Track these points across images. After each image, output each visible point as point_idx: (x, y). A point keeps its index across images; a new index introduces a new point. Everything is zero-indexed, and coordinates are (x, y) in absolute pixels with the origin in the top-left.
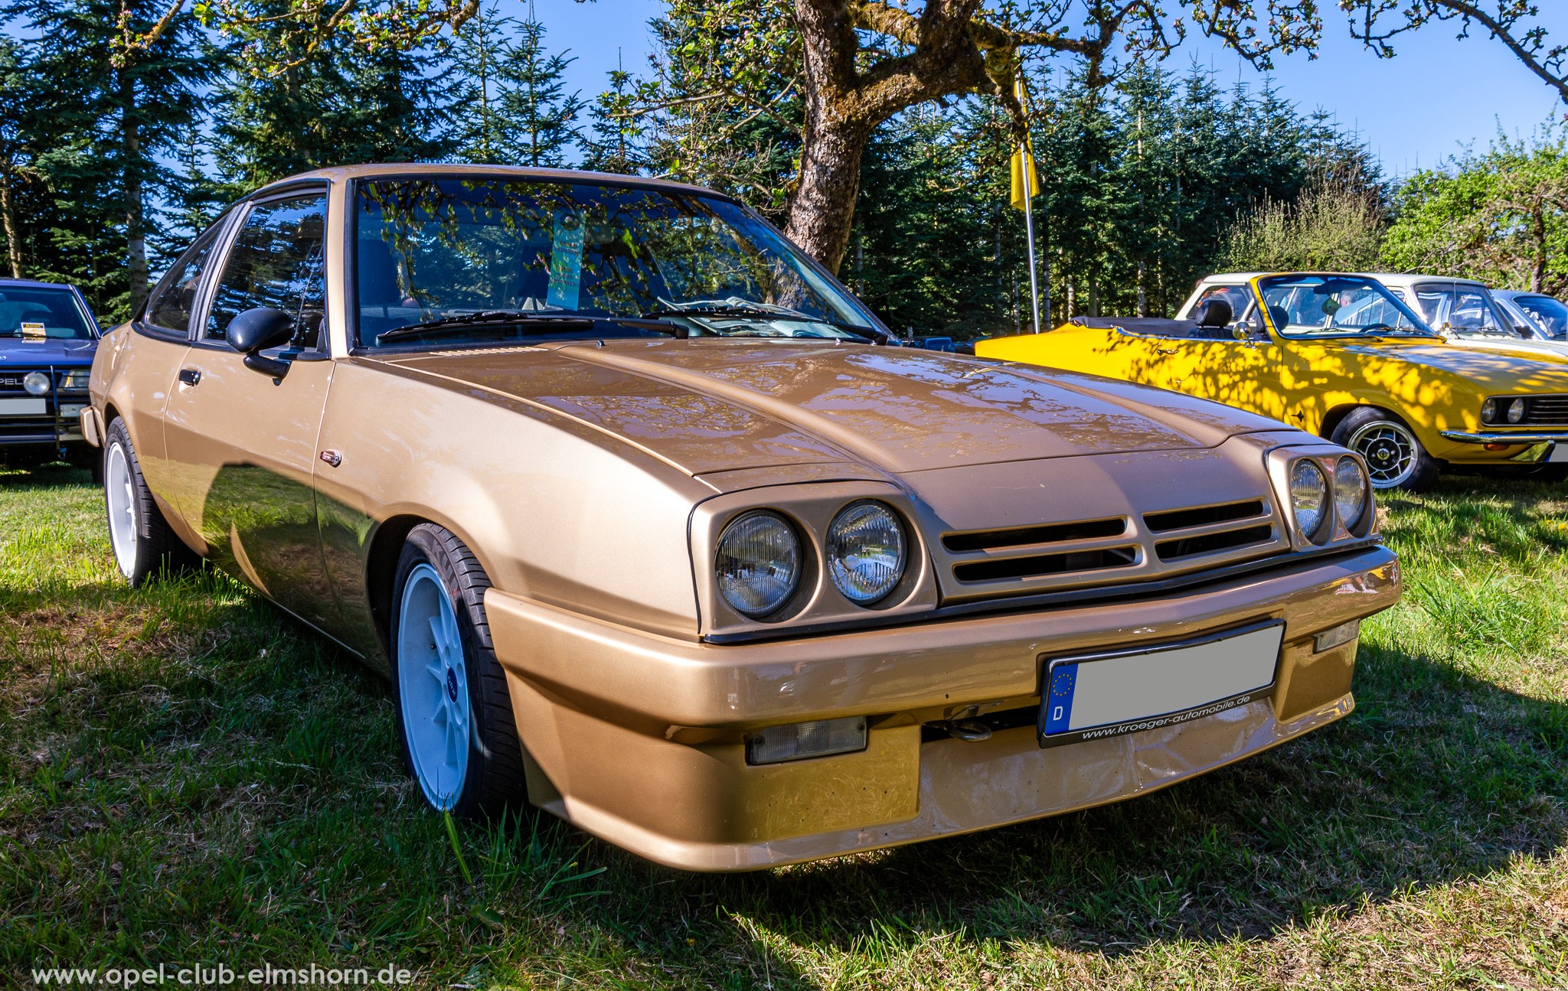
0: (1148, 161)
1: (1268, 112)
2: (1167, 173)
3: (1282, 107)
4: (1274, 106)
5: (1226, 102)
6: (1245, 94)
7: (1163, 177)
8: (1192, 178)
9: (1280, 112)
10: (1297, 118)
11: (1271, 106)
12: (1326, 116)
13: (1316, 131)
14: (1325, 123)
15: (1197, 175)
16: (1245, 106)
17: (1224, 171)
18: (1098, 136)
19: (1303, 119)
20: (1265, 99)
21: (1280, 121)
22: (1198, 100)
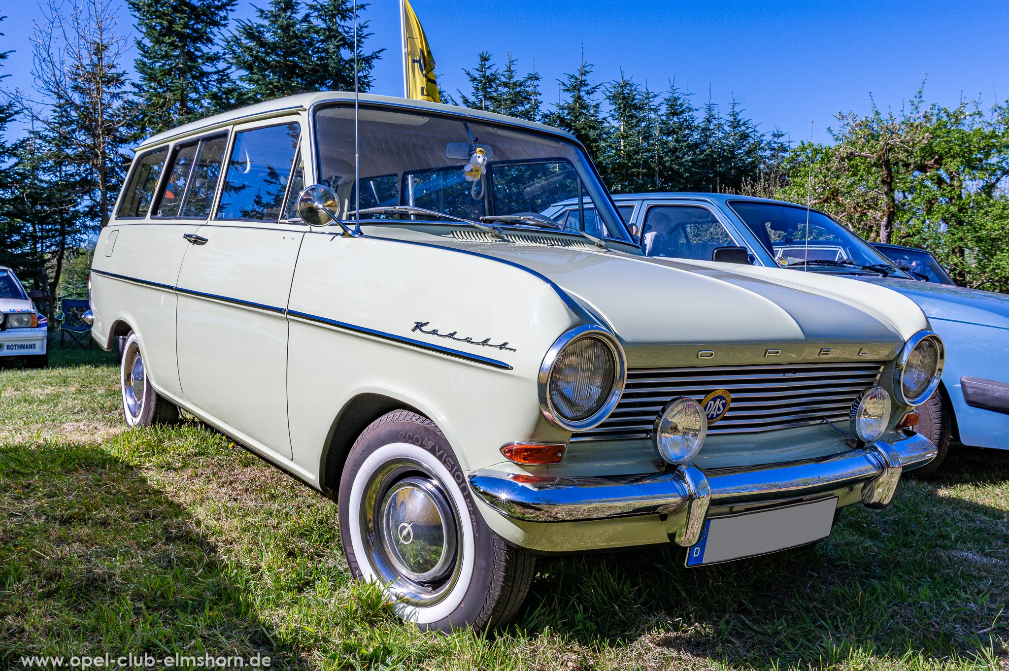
0: (629, 156)
1: (734, 128)
2: (646, 164)
3: (744, 124)
4: (738, 124)
5: (699, 118)
6: (713, 113)
7: (643, 169)
8: (668, 171)
9: (743, 128)
10: (759, 135)
11: (735, 124)
12: (782, 135)
13: (775, 146)
14: (781, 140)
15: (671, 169)
16: (715, 122)
17: (693, 167)
18: (583, 133)
19: (762, 135)
20: (731, 119)
21: (745, 137)
22: (675, 114)
